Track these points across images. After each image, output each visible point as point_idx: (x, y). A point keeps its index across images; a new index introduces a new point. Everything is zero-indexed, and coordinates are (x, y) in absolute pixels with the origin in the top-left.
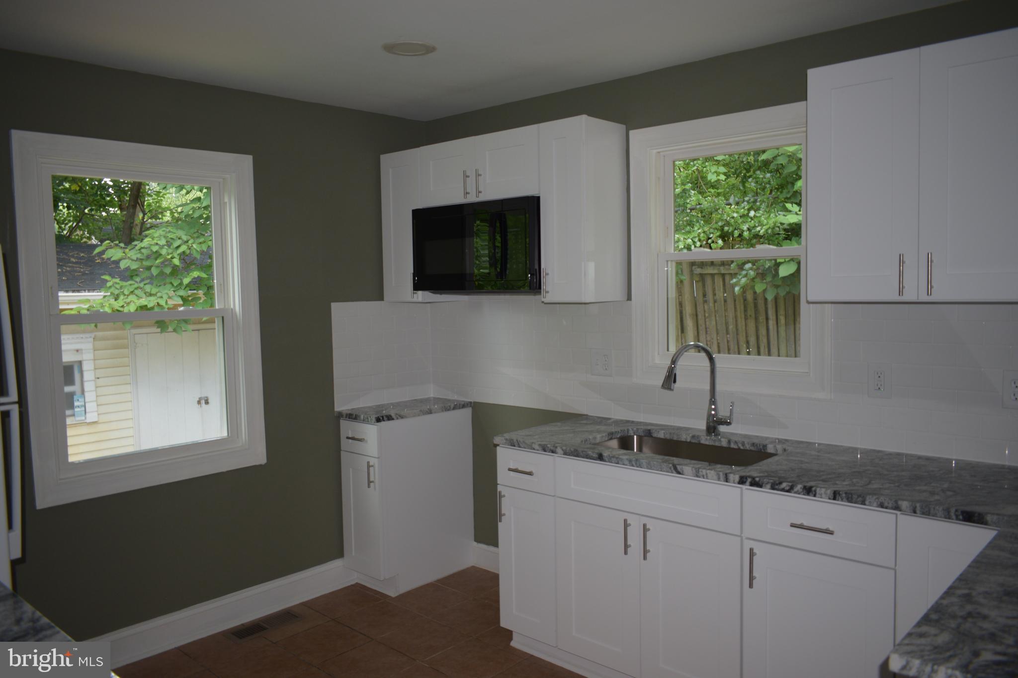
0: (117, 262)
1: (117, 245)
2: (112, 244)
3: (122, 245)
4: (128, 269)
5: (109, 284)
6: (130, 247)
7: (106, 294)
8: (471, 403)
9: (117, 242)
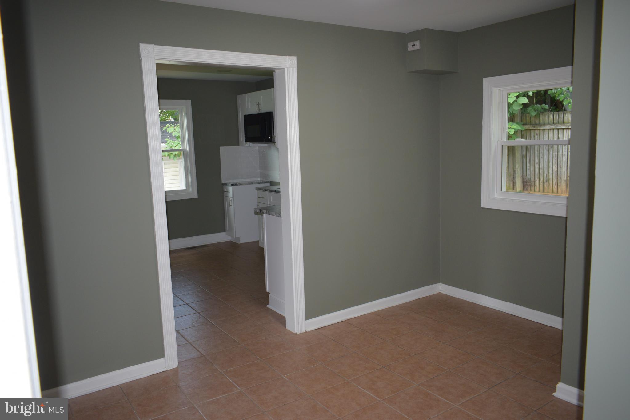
0: (171, 133)
1: (171, 126)
2: (170, 125)
3: (173, 126)
4: (175, 136)
5: (168, 142)
6: (177, 126)
7: (167, 146)
8: (269, 181)
9: (171, 125)
